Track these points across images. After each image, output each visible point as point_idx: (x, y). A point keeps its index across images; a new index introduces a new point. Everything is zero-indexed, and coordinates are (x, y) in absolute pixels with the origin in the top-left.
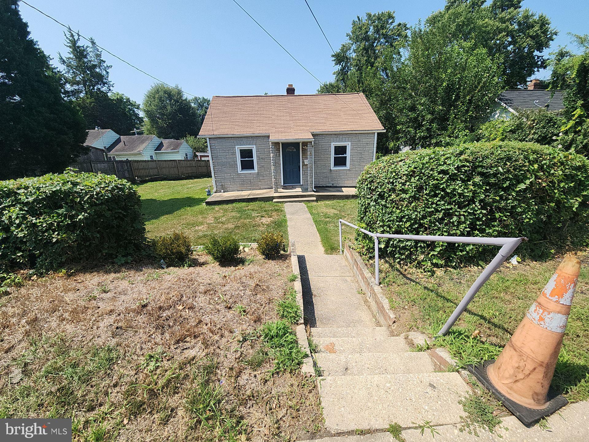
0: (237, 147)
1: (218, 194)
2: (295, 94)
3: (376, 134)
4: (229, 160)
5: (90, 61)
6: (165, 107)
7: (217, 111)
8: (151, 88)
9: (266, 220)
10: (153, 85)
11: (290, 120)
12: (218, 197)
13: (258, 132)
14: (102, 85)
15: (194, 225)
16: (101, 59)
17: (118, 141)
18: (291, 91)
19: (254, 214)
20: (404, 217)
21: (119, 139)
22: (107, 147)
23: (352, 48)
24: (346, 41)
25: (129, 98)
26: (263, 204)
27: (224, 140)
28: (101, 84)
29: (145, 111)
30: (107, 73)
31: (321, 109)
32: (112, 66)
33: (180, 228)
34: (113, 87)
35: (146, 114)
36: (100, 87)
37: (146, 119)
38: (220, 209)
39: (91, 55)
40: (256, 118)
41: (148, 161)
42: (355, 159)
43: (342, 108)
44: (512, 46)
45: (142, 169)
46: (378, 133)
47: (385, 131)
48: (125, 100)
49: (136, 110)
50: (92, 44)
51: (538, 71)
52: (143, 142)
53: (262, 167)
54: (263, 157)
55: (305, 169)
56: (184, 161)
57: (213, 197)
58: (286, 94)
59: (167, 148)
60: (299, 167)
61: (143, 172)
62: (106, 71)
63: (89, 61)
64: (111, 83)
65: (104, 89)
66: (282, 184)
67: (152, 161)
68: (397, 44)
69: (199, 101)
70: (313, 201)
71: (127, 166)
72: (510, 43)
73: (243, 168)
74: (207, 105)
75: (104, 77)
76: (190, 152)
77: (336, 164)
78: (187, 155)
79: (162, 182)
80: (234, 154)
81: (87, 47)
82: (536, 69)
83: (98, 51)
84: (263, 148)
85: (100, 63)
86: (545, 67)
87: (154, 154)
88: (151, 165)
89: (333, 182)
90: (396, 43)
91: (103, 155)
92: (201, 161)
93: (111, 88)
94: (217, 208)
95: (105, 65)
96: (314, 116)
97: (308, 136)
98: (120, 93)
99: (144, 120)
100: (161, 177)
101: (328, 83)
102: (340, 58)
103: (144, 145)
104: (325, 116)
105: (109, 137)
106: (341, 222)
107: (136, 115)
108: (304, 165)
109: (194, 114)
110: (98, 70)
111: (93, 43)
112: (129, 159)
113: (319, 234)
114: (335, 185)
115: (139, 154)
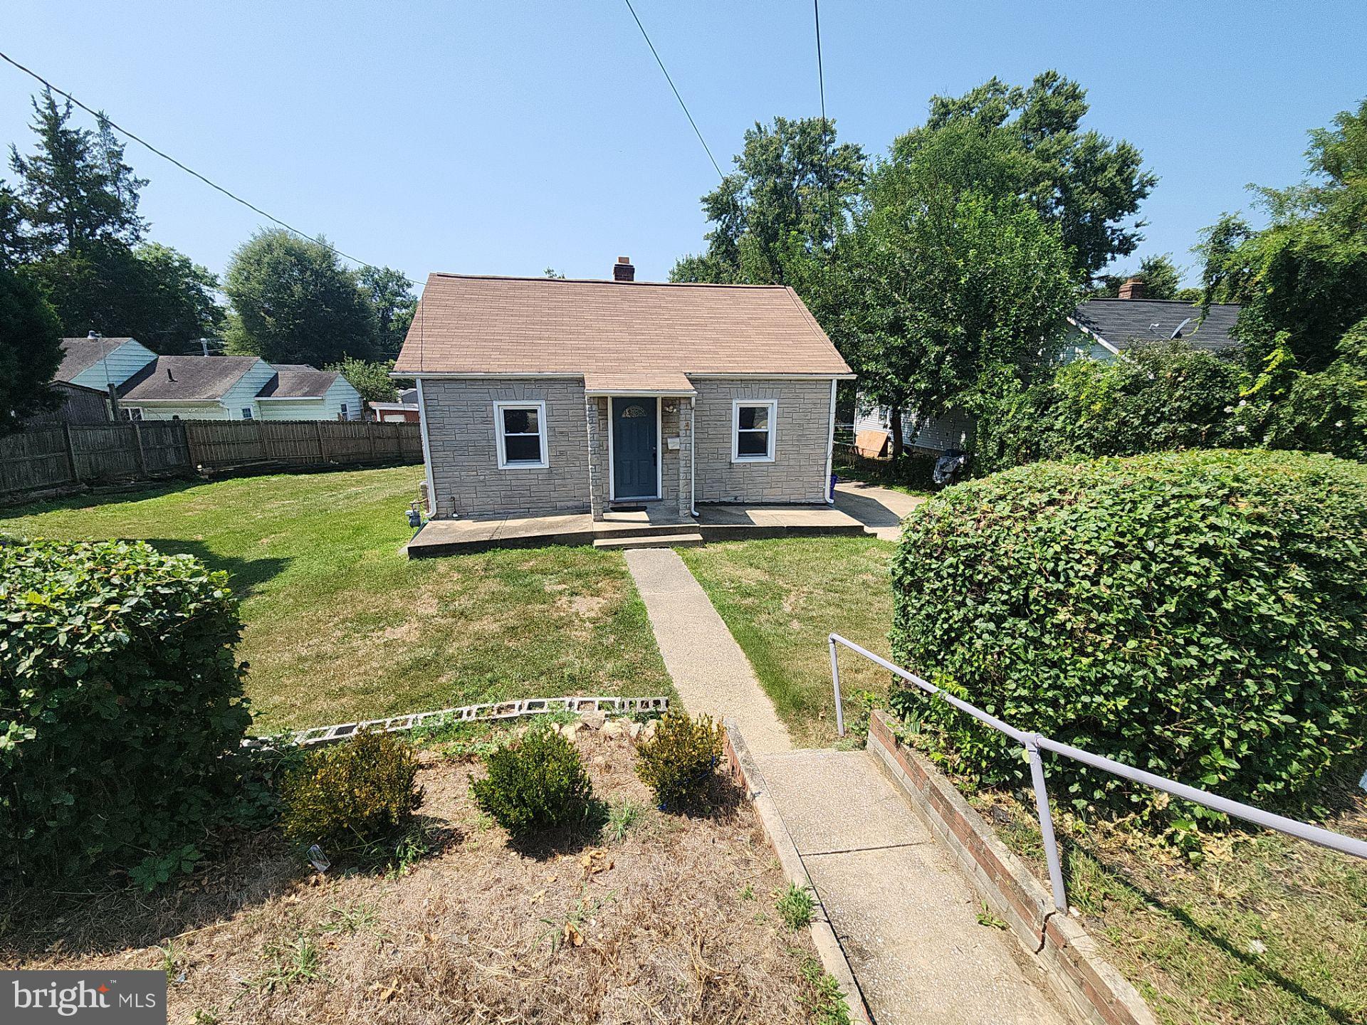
0: (496, 404)
1: (441, 524)
2: (636, 281)
3: (834, 383)
4: (474, 437)
5: (92, 168)
6: (287, 287)
7: (441, 311)
8: (252, 239)
9: (587, 606)
10: (258, 233)
11: (631, 342)
12: (442, 532)
13: (553, 368)
14: (117, 227)
15: (380, 621)
16: (122, 163)
17: (149, 369)
18: (624, 272)
19: (550, 586)
20: (1104, 679)
21: (154, 363)
22: (116, 385)
23: (747, 187)
24: (734, 171)
25: (188, 259)
26: (568, 553)
27: (464, 386)
28: (113, 224)
29: (230, 294)
30: (135, 196)
31: (700, 317)
32: (148, 181)
33: (339, 634)
34: (148, 231)
35: (234, 300)
36: (110, 229)
37: (232, 313)
38: (452, 568)
39: (95, 153)
40: (546, 335)
41: (237, 423)
42: (787, 438)
43: (751, 318)
44: (1061, 208)
45: (219, 443)
46: (839, 382)
47: (854, 377)
48: (177, 264)
49: (205, 288)
50: (102, 128)
51: (1113, 258)
52: (224, 372)
53: (561, 454)
54: (564, 429)
55: (669, 462)
56: (335, 423)
57: (429, 532)
58: (612, 279)
59: (292, 390)
60: (655, 455)
61: (221, 453)
62: (131, 192)
63: (88, 166)
64: (143, 222)
65: (123, 235)
66: (612, 498)
67: (249, 423)
68: (843, 188)
69: (376, 276)
70: (695, 543)
71: (174, 436)
72: (1059, 202)
73: (512, 455)
74: (396, 287)
75: (124, 205)
76: (353, 401)
77: (743, 450)
78: (344, 408)
79: (274, 479)
80: (488, 420)
81: (87, 133)
82: (1109, 256)
83: (115, 144)
84: (564, 407)
85: (118, 172)
86: (1126, 252)
87: (256, 404)
88: (244, 433)
89: (735, 493)
90: (841, 185)
91: (105, 406)
92: (383, 423)
93: (142, 234)
94: (442, 564)
95: (131, 177)
96: (688, 336)
97: (679, 385)
98: (165, 245)
99: (227, 313)
100: (273, 464)
101: (695, 257)
102: (721, 206)
103: (227, 382)
104: (714, 335)
105: (123, 357)
106: (834, 641)
107: (205, 301)
108: (666, 450)
109: (363, 308)
110: (109, 189)
111: (104, 123)
112: (183, 417)
113: (743, 648)
114: (740, 500)
115: (213, 404)
